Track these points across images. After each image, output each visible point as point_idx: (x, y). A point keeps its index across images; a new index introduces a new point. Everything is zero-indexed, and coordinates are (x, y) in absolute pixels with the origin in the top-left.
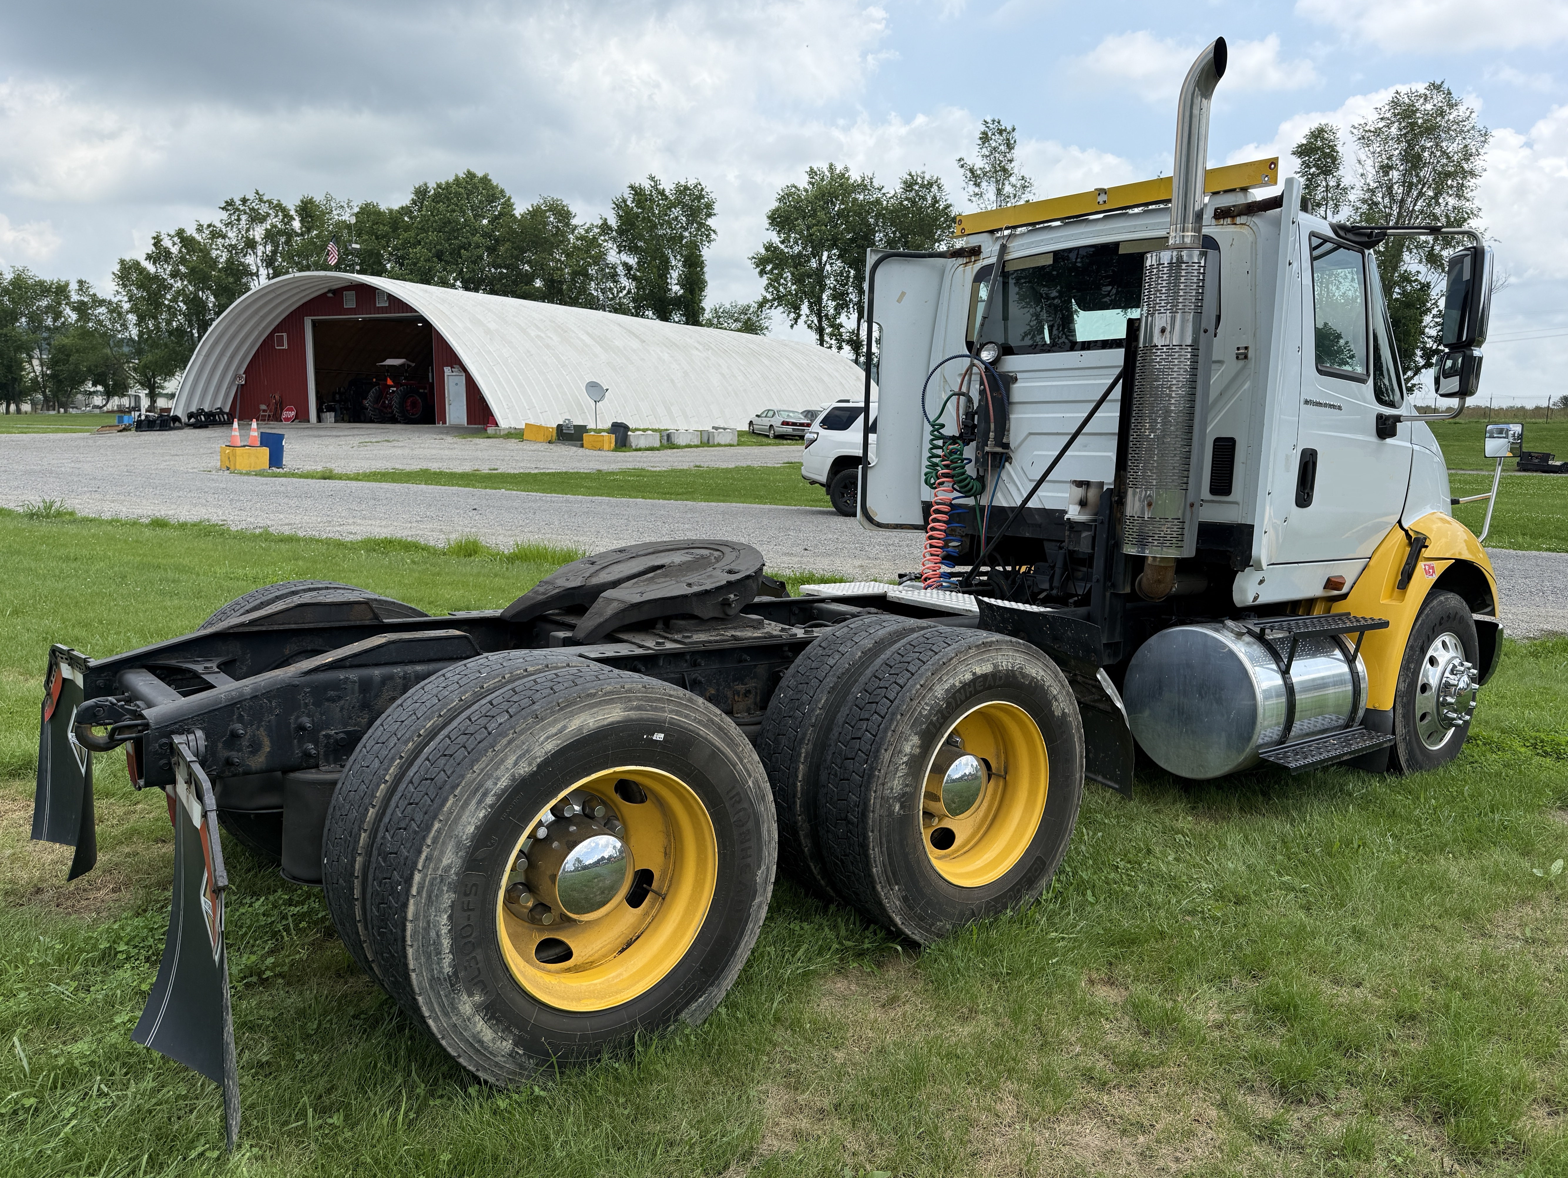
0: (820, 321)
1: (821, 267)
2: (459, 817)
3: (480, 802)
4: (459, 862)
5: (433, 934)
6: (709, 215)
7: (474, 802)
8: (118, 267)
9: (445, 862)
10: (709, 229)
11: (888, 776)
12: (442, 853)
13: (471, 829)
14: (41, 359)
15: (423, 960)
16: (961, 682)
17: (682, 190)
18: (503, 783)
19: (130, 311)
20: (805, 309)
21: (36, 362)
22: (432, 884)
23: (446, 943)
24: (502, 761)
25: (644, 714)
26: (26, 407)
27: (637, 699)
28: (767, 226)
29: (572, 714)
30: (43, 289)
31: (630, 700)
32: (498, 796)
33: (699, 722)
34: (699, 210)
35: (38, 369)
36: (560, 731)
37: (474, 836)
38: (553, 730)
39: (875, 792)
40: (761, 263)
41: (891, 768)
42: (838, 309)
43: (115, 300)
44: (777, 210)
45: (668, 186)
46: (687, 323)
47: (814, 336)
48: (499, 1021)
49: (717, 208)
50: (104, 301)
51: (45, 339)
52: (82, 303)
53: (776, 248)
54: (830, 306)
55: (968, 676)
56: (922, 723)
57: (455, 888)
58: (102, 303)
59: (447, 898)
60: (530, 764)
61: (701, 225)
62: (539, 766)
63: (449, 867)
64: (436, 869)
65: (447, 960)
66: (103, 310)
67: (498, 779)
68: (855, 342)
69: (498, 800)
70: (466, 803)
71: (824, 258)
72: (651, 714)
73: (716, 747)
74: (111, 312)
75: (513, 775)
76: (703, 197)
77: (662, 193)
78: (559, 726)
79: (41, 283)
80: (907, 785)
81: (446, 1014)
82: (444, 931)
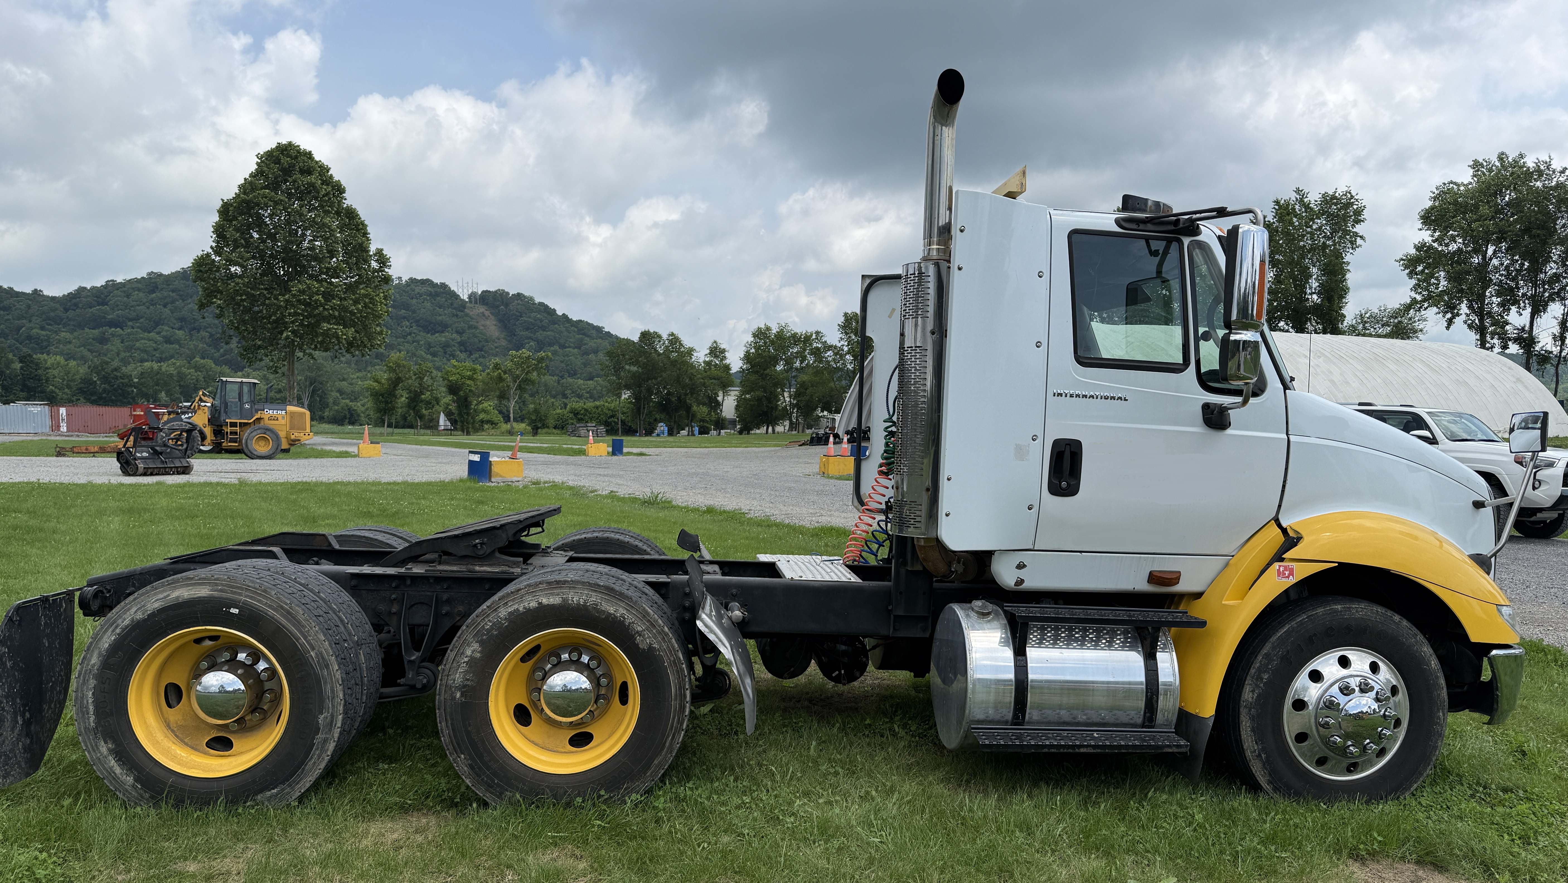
0: (1481, 320)
1: (1486, 263)
2: (102, 637)
3: (113, 631)
4: (99, 663)
5: (85, 702)
6: (1358, 221)
7: (111, 630)
8: (843, 319)
9: (93, 662)
10: (1356, 235)
11: (452, 670)
12: (92, 656)
13: (106, 645)
14: (790, 392)
15: (80, 715)
16: (525, 608)
17: (1329, 200)
18: (127, 622)
19: (848, 353)
20: (1464, 308)
21: (786, 394)
22: (85, 673)
23: (91, 708)
24: (129, 609)
25: (224, 595)
26: (779, 429)
27: (222, 585)
28: (1420, 226)
29: (175, 588)
30: (795, 339)
31: (217, 585)
32: (123, 630)
33: (270, 606)
34: (1345, 218)
35: (788, 399)
36: (165, 597)
37: (107, 650)
38: (161, 596)
39: (441, 680)
40: (1410, 263)
41: (455, 664)
42: (1505, 306)
43: (839, 345)
44: (1432, 208)
45: (1314, 197)
46: (1325, 332)
47: (1473, 336)
48: (124, 763)
49: (1366, 214)
50: (831, 346)
51: (794, 377)
52: (818, 349)
53: (1430, 247)
54: (1494, 301)
55: (533, 604)
56: (484, 634)
57: (96, 677)
58: (830, 348)
59: (92, 683)
60: (143, 614)
61: (1346, 232)
62: (148, 615)
63: (93, 666)
64: (88, 665)
65: (92, 719)
66: (830, 353)
67: (125, 619)
68: (1525, 340)
69: (123, 631)
70: (106, 631)
71: (1490, 251)
72: (229, 595)
73: (281, 624)
74: (836, 354)
75: (133, 618)
76: (1352, 204)
77: (1307, 207)
78: (165, 594)
79: (794, 335)
80: (468, 680)
81: (94, 751)
82: (90, 701)
